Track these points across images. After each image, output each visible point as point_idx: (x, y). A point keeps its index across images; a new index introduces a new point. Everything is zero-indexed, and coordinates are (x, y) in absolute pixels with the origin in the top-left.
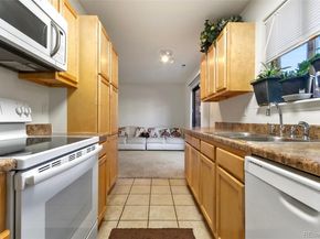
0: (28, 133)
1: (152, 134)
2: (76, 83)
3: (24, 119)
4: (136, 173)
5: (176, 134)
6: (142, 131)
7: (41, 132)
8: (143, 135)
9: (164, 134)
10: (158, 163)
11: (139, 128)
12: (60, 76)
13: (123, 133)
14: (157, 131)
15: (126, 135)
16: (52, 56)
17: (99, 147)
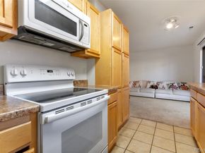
0: (74, 85)
1: (160, 86)
2: (99, 55)
3: (71, 78)
4: (144, 115)
5: (184, 87)
6: (152, 84)
7: (82, 84)
8: (152, 87)
9: (171, 87)
10: (165, 110)
11: (150, 82)
12: (88, 52)
13: (137, 85)
14: (165, 84)
15: (140, 86)
16: (80, 40)
17: (107, 97)
